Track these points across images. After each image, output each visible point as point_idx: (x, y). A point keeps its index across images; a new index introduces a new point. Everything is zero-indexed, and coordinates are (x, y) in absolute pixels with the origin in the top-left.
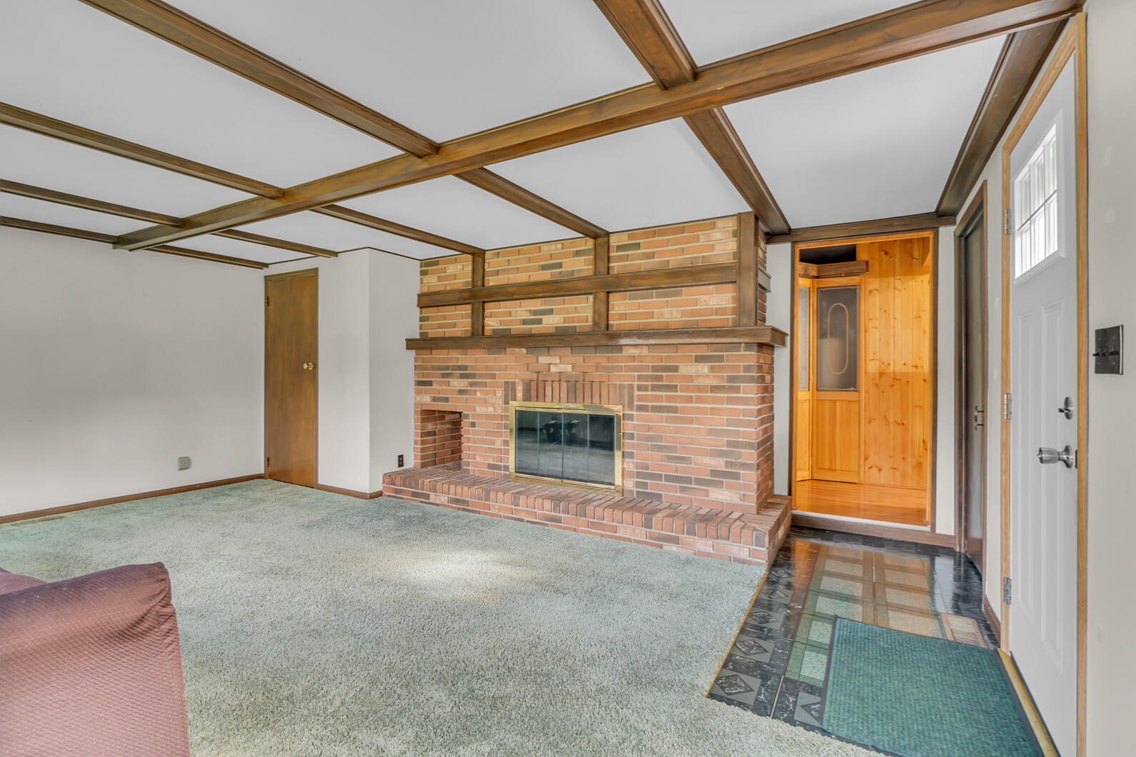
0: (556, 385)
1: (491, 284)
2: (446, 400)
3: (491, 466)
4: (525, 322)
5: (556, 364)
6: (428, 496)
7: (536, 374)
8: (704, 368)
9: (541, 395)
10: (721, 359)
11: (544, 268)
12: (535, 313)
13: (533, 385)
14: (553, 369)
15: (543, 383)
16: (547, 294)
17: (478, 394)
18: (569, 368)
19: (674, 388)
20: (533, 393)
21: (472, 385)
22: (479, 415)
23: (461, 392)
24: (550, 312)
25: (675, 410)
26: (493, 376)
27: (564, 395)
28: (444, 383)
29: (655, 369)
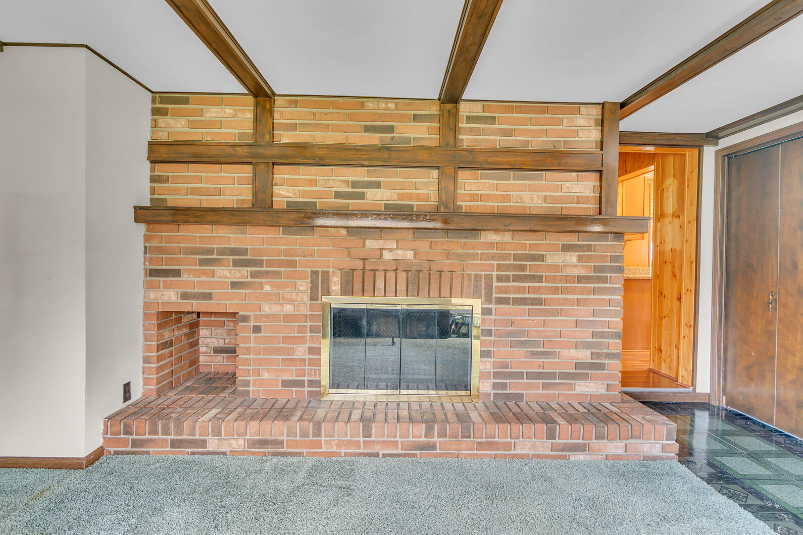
0: (391, 276)
1: (285, 140)
2: (208, 296)
3: (287, 384)
4: (338, 195)
5: (391, 250)
6: (203, 443)
7: (362, 262)
8: (572, 258)
9: (369, 287)
10: (589, 248)
11: (367, 129)
12: (354, 184)
13: (358, 276)
14: (387, 256)
15: (371, 273)
16: (375, 163)
17: (267, 288)
18: (410, 255)
19: (539, 279)
20: (357, 286)
21: (254, 275)
22: (267, 316)
23: (234, 285)
24: (377, 185)
25: (539, 302)
26: (293, 264)
27: (402, 287)
28: (205, 273)
29: (517, 257)
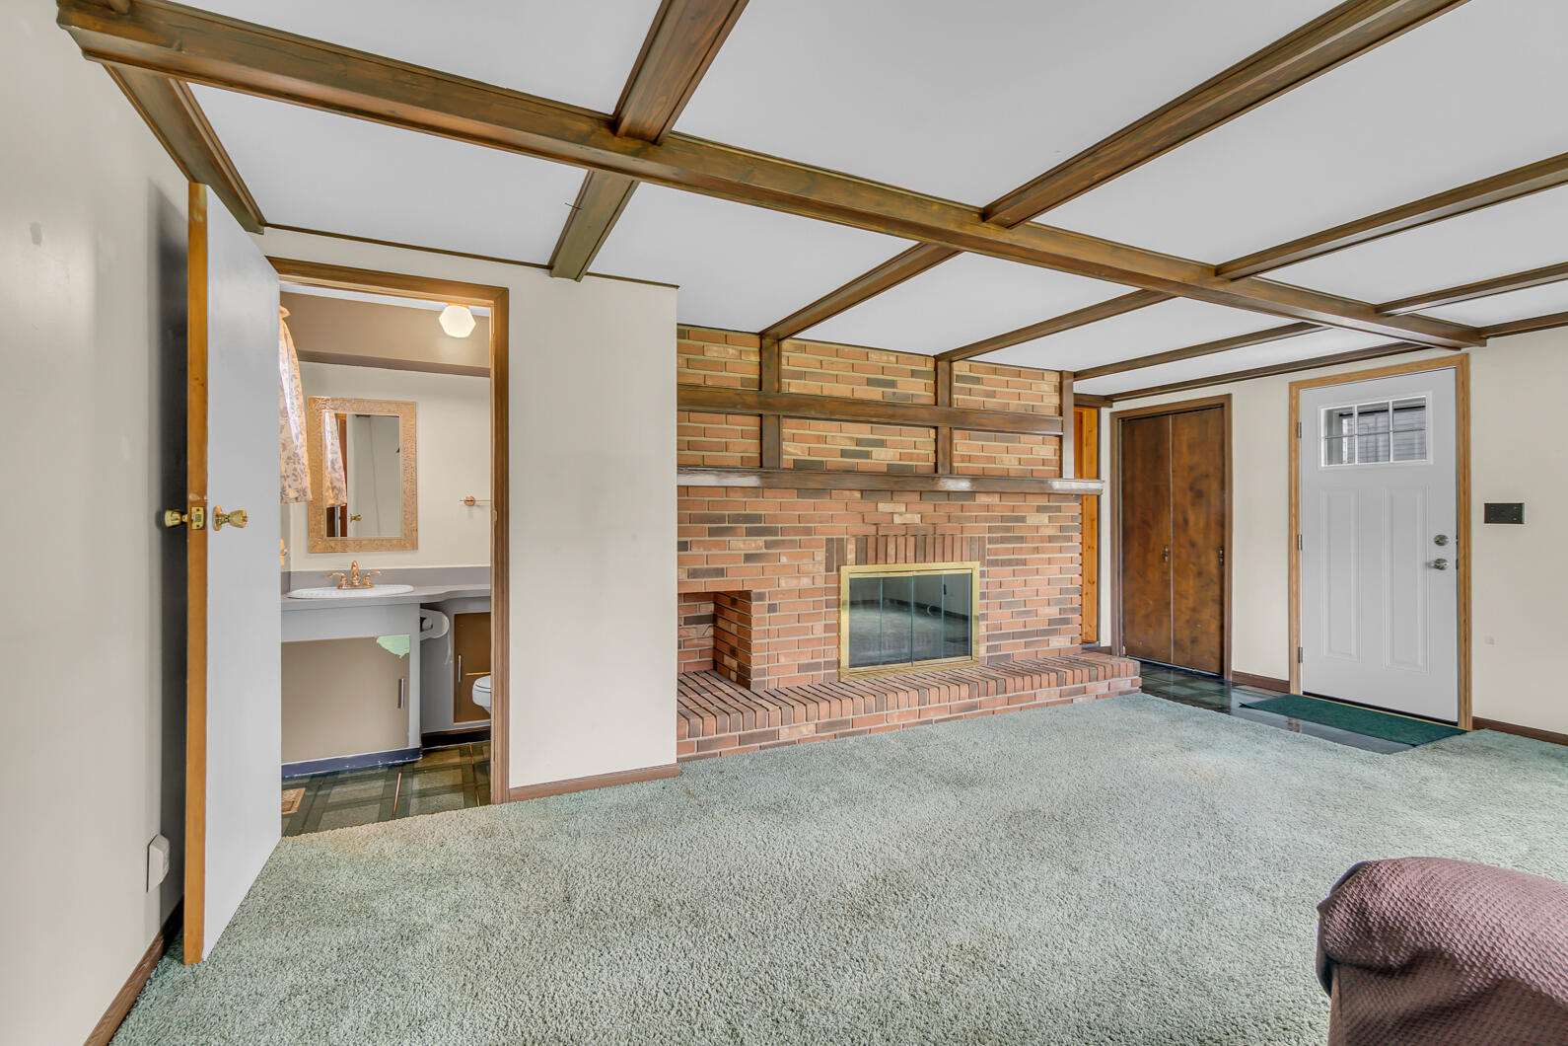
0: (901, 540)
1: (792, 390)
2: (720, 572)
3: (802, 668)
4: (844, 453)
5: (901, 514)
7: (875, 527)
8: (1044, 518)
9: (881, 555)
10: (1058, 509)
11: (870, 382)
12: (859, 442)
13: (871, 541)
14: (897, 520)
15: (884, 539)
16: (881, 420)
17: (784, 560)
18: (917, 518)
19: (1021, 539)
20: (871, 554)
21: (768, 545)
22: (783, 592)
23: (749, 558)
24: (881, 444)
25: (1024, 562)
26: (808, 531)
27: (911, 553)
28: (717, 545)
29: (1003, 519)
